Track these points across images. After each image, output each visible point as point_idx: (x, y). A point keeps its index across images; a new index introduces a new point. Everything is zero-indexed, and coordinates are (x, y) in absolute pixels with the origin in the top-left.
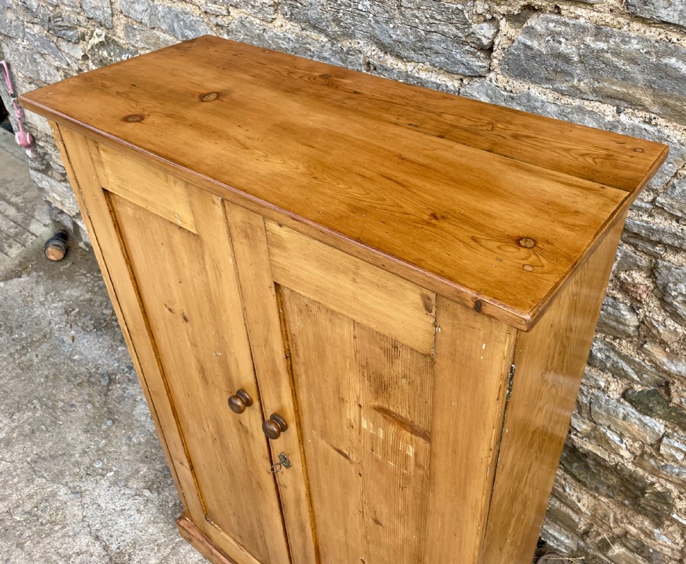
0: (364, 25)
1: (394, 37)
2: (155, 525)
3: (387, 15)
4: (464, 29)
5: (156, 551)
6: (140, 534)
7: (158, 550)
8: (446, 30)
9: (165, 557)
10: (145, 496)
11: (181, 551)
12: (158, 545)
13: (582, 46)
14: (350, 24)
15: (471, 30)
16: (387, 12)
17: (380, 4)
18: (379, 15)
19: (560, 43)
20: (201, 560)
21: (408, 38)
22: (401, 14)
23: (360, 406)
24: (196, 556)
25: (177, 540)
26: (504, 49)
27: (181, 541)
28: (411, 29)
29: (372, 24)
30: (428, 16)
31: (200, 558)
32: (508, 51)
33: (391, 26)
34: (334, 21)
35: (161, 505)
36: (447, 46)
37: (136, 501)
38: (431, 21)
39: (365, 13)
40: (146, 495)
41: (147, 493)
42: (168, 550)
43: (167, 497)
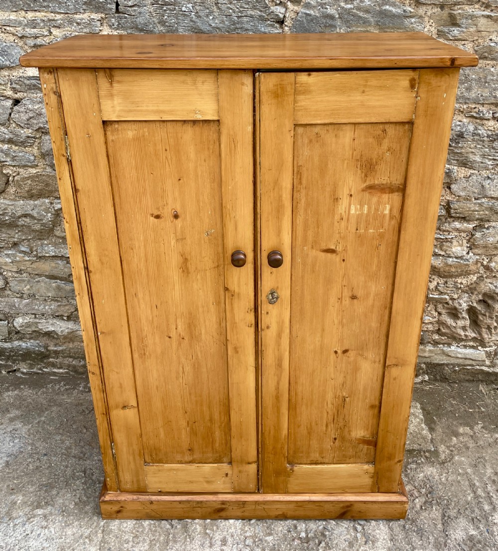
0: (186, 21)
1: (213, 25)
2: (70, 526)
3: (208, 11)
4: (266, 10)
5: (88, 542)
6: (61, 540)
7: (90, 540)
8: (253, 14)
9: (101, 541)
10: (39, 515)
11: (113, 528)
12: (86, 538)
13: (339, 8)
14: (174, 23)
15: (271, 11)
16: (208, 9)
17: (201, 4)
18: (201, 12)
19: (327, 9)
20: (136, 523)
21: (224, 24)
22: (219, 8)
23: (351, 195)
24: (129, 523)
25: (102, 524)
26: (293, 19)
27: (106, 523)
28: (226, 17)
29: (194, 19)
30: (238, 7)
31: (134, 523)
32: (296, 19)
33: (211, 18)
34: (159, 23)
35: (63, 512)
36: (254, 24)
37: (34, 523)
38: (241, 9)
39: (188, 13)
40: (39, 513)
41: (40, 512)
42: (100, 535)
43: (63, 503)
